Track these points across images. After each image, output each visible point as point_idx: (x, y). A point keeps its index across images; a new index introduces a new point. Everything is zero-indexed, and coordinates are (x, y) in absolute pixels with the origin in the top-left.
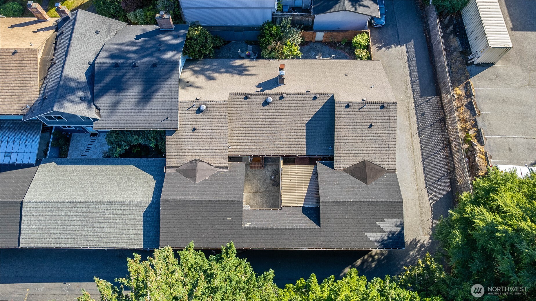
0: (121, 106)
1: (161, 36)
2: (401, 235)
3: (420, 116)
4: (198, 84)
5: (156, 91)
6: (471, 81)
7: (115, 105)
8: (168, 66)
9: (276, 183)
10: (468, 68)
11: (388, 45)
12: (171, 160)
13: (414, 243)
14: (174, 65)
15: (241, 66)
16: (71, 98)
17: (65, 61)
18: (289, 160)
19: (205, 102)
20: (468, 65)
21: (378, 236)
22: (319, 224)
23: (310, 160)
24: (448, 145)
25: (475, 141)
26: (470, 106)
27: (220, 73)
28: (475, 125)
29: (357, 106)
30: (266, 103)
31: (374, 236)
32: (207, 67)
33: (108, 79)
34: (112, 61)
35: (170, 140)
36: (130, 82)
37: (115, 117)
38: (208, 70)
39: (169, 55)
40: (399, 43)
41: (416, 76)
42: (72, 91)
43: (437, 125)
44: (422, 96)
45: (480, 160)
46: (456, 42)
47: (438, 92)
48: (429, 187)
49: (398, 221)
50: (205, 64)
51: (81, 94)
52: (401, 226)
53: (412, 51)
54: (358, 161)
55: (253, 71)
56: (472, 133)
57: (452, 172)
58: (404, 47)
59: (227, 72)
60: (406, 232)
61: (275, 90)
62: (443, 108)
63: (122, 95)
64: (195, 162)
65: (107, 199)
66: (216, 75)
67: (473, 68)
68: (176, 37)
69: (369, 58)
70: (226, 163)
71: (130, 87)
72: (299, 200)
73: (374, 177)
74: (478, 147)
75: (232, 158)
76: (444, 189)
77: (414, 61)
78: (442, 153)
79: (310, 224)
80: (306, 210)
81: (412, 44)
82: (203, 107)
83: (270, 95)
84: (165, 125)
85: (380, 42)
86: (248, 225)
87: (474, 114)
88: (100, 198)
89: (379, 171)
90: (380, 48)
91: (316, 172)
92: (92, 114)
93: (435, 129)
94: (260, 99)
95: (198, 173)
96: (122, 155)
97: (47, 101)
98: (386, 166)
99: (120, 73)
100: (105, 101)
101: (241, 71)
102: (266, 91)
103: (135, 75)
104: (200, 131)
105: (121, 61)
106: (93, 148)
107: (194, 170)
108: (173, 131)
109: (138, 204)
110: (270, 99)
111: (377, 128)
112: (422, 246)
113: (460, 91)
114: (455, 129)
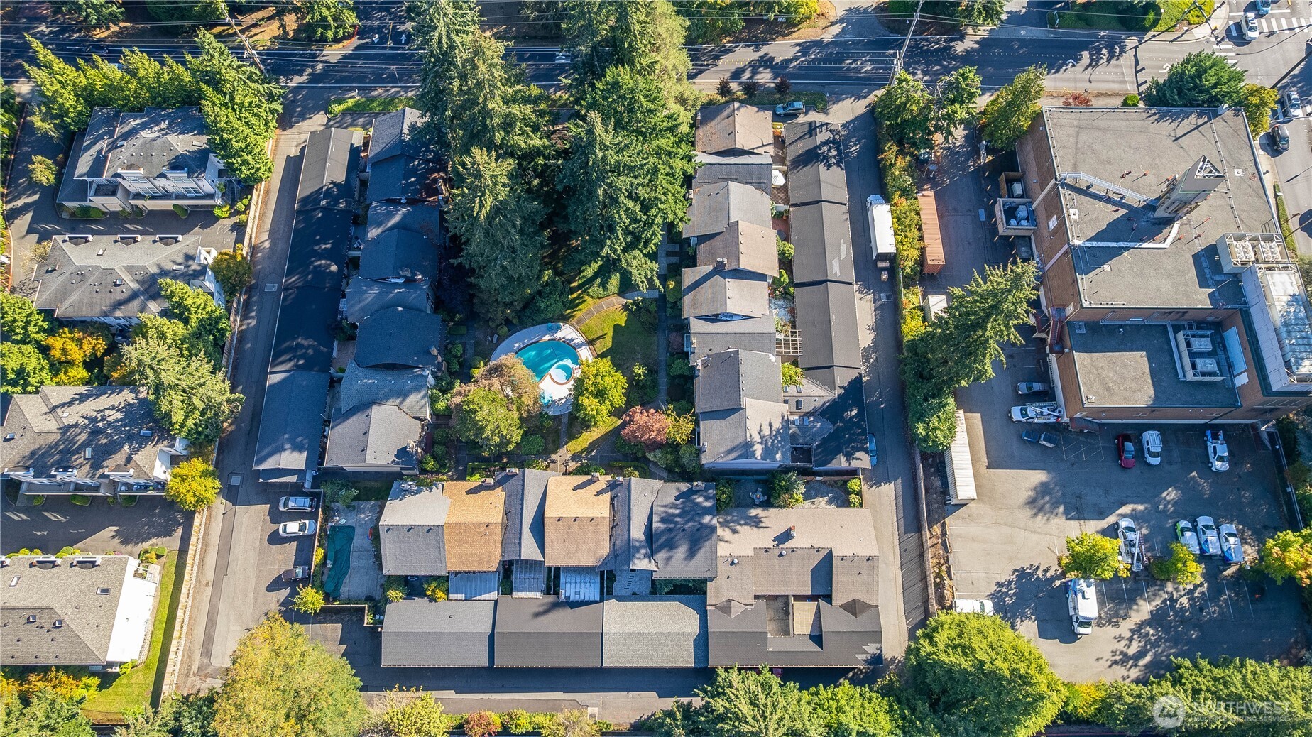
0: (674, 560)
1: (695, 497)
2: (880, 655)
3: (903, 551)
4: (726, 539)
5: (700, 548)
6: (947, 520)
7: (668, 560)
8: (708, 530)
9: (787, 613)
10: (946, 507)
11: (878, 484)
12: (711, 599)
13: (893, 659)
14: (714, 529)
15: (756, 516)
16: (638, 555)
17: (629, 525)
18: (799, 598)
19: (736, 557)
20: (946, 504)
21: (863, 657)
22: (821, 647)
23: (813, 598)
24: (924, 578)
25: (945, 576)
26: (944, 544)
27: (741, 525)
28: (947, 562)
29: (850, 559)
30: (781, 555)
31: (861, 657)
32: (729, 518)
33: (663, 539)
34: (664, 526)
35: (710, 586)
36: (680, 542)
37: (669, 568)
38: (731, 521)
39: (707, 519)
40: (888, 481)
41: (901, 514)
42: (637, 549)
43: (917, 559)
44: (905, 533)
45: (947, 594)
46: (937, 482)
47: (919, 530)
48: (907, 614)
49: (878, 645)
50: (727, 514)
51: (643, 551)
52: (881, 649)
53: (900, 489)
54: (850, 599)
55: (766, 522)
56: (944, 568)
57: (926, 601)
58: (892, 484)
59: (746, 524)
60: (884, 652)
61: (788, 545)
62: (922, 544)
63: (674, 551)
64: (729, 601)
65: (665, 631)
66: (738, 528)
67: (950, 508)
68: (707, 498)
69: (861, 505)
70: (753, 602)
71: (680, 545)
72: (807, 630)
73: (862, 612)
74: (947, 581)
75: (757, 597)
76: (918, 616)
77: (900, 499)
78: (919, 585)
79: (816, 648)
80: (812, 637)
81: (899, 481)
82: (736, 561)
83: (784, 549)
84: (708, 575)
85: (871, 481)
86: (771, 649)
87: (947, 552)
88: (660, 630)
89: (867, 607)
90: (871, 487)
91: (818, 607)
92: (652, 567)
93: (914, 565)
94: (777, 552)
95: (732, 610)
96: (668, 593)
97: (619, 558)
98: (871, 603)
99: (672, 535)
100: (661, 556)
101: (756, 522)
102: (781, 546)
103: (683, 536)
104: (733, 578)
105: (672, 526)
106: (633, 583)
107: (730, 608)
108: (712, 579)
109: (689, 634)
110: (784, 552)
111: (864, 575)
112: (899, 661)
113: (937, 529)
114: (931, 564)
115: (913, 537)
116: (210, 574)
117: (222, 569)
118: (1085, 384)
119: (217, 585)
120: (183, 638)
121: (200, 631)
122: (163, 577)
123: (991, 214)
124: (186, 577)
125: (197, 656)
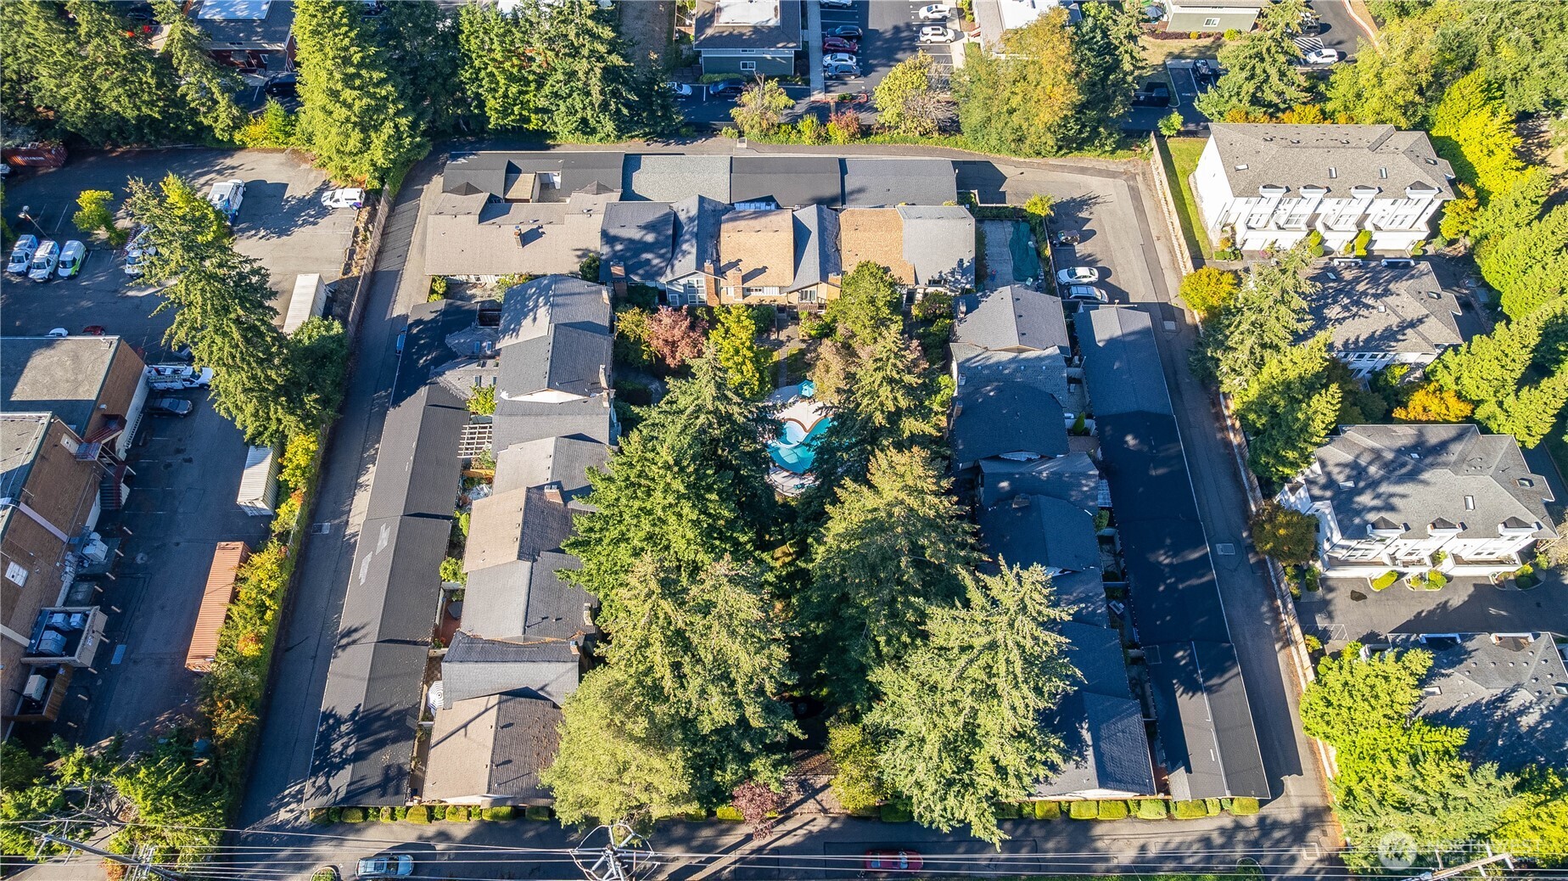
6: (340, 276)
18: (525, 200)
22: (510, 164)
23: (509, 200)
24: (384, 234)
25: (361, 230)
26: (351, 257)
28: (355, 242)
43: (388, 248)
45: (365, 212)
47: (373, 275)
54: (470, 195)
56: (360, 237)
62: (376, 261)
69: (434, 279)
72: (522, 176)
74: (361, 226)
78: (393, 228)
79: (515, 162)
80: (519, 171)
87: (351, 251)
91: (504, 195)
102: (535, 227)
113: (355, 272)
114: (373, 242)
115: (386, 266)
116: (1160, 247)
117: (1148, 249)
118: (103, 362)
119: (1146, 235)
120: (1161, 195)
121: (1148, 204)
122: (1207, 236)
123: (103, 653)
124: (1182, 241)
125: (1141, 186)
